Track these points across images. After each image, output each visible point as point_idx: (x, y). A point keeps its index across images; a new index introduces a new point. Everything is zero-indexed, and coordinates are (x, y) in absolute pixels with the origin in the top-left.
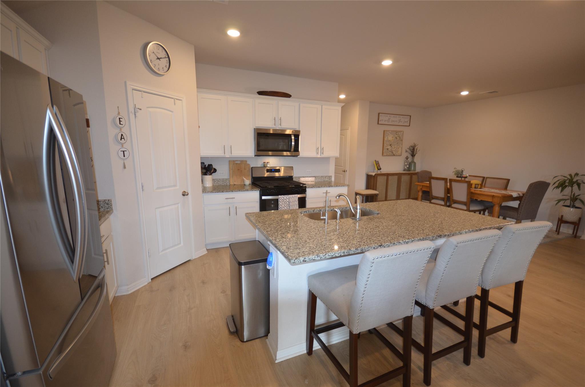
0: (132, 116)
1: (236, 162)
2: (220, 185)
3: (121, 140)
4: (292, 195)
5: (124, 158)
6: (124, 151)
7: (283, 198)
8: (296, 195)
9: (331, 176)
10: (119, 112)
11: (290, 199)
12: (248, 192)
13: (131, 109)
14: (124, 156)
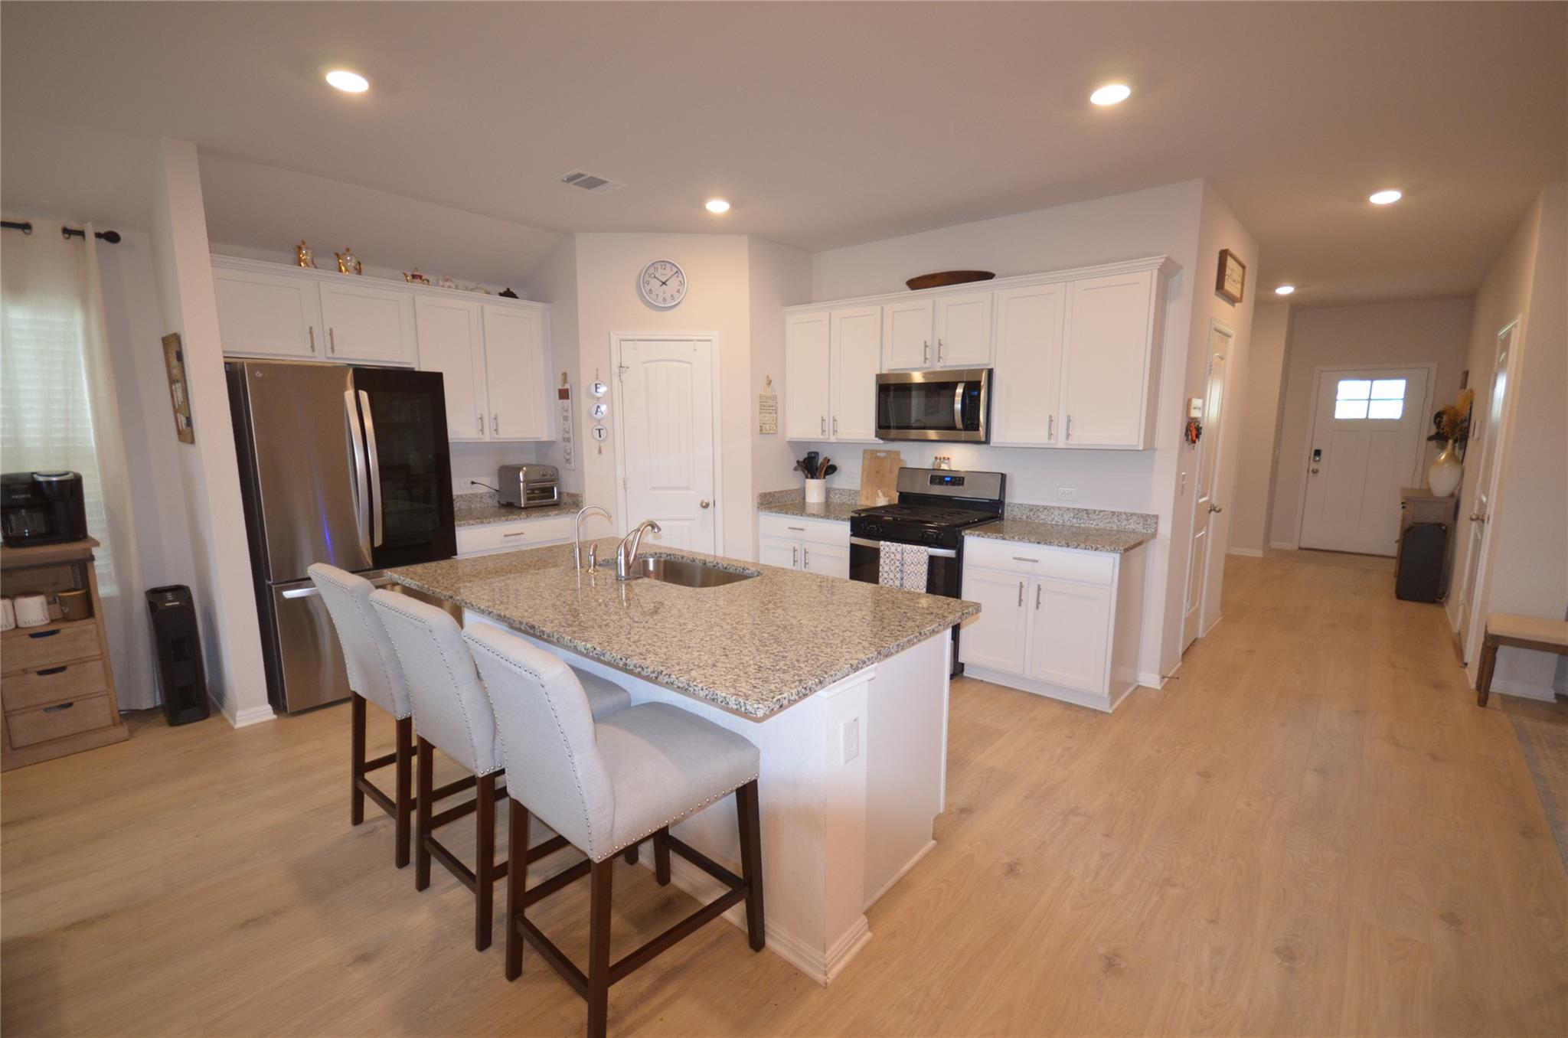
0: (616, 379)
1: (879, 454)
2: (844, 503)
3: (596, 414)
4: (911, 546)
5: (599, 439)
6: (599, 430)
7: (887, 549)
8: (922, 547)
9: (1157, 517)
10: (597, 375)
11: (905, 554)
12: (828, 521)
13: (615, 369)
14: (600, 436)
